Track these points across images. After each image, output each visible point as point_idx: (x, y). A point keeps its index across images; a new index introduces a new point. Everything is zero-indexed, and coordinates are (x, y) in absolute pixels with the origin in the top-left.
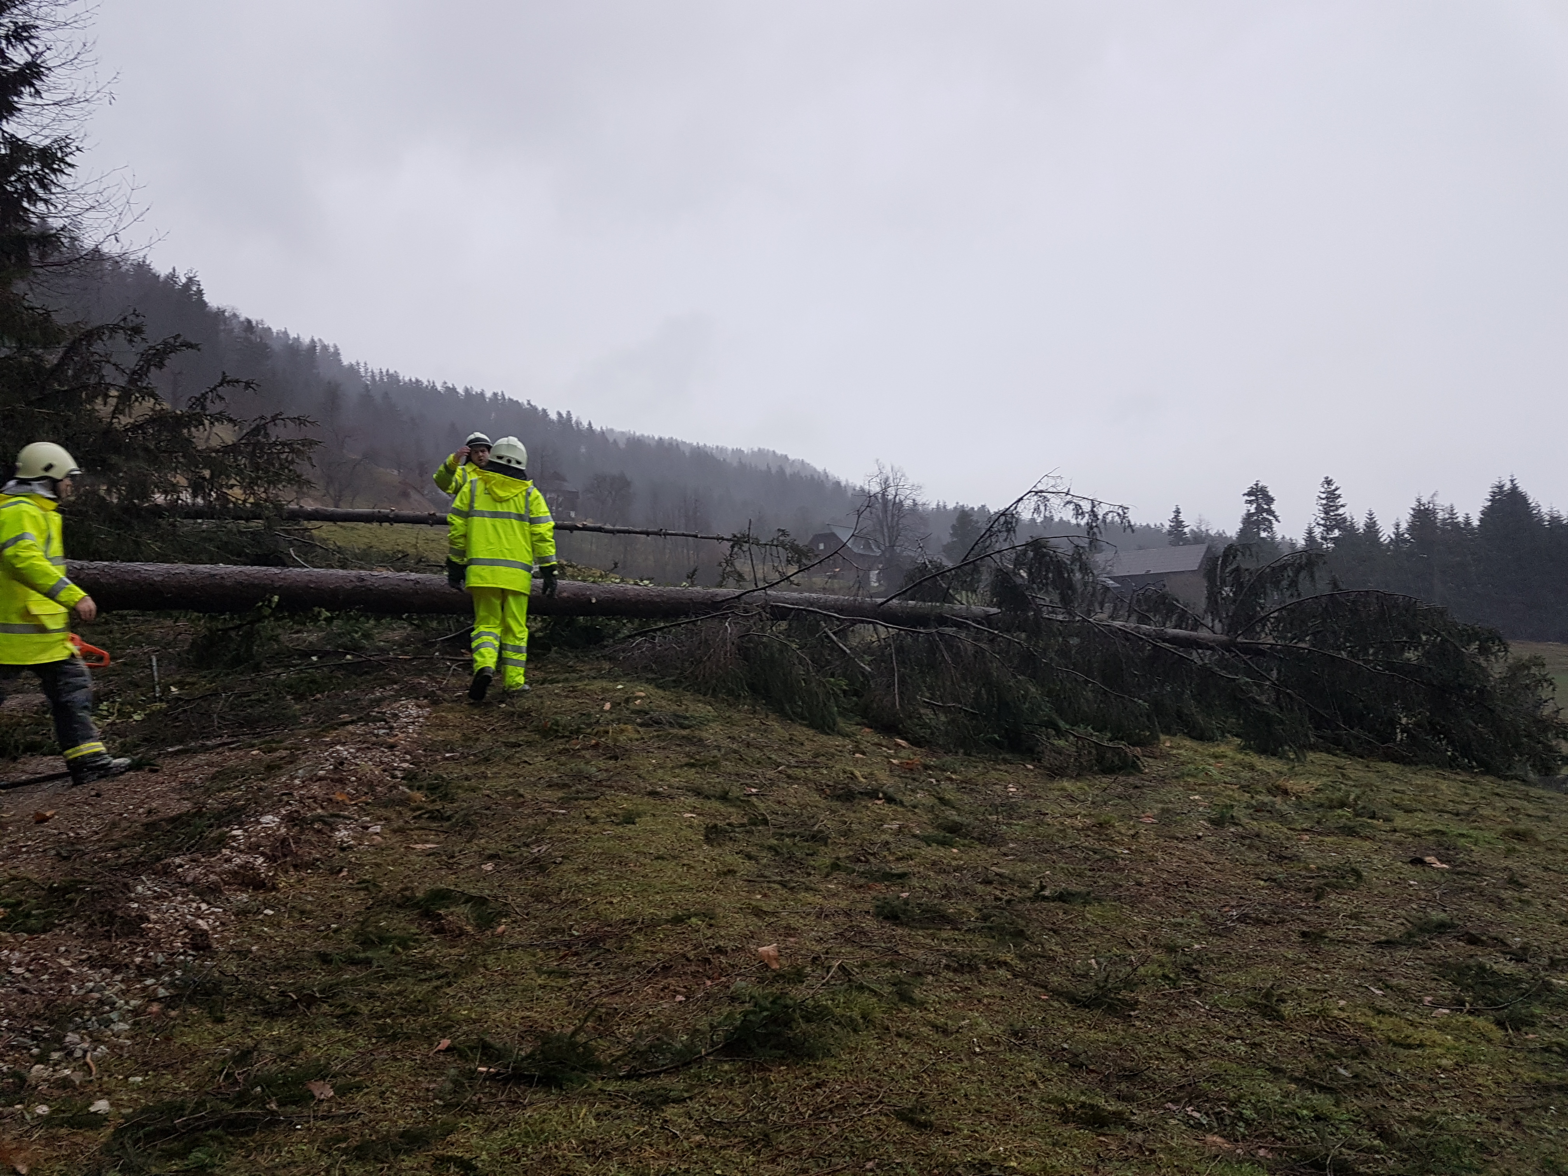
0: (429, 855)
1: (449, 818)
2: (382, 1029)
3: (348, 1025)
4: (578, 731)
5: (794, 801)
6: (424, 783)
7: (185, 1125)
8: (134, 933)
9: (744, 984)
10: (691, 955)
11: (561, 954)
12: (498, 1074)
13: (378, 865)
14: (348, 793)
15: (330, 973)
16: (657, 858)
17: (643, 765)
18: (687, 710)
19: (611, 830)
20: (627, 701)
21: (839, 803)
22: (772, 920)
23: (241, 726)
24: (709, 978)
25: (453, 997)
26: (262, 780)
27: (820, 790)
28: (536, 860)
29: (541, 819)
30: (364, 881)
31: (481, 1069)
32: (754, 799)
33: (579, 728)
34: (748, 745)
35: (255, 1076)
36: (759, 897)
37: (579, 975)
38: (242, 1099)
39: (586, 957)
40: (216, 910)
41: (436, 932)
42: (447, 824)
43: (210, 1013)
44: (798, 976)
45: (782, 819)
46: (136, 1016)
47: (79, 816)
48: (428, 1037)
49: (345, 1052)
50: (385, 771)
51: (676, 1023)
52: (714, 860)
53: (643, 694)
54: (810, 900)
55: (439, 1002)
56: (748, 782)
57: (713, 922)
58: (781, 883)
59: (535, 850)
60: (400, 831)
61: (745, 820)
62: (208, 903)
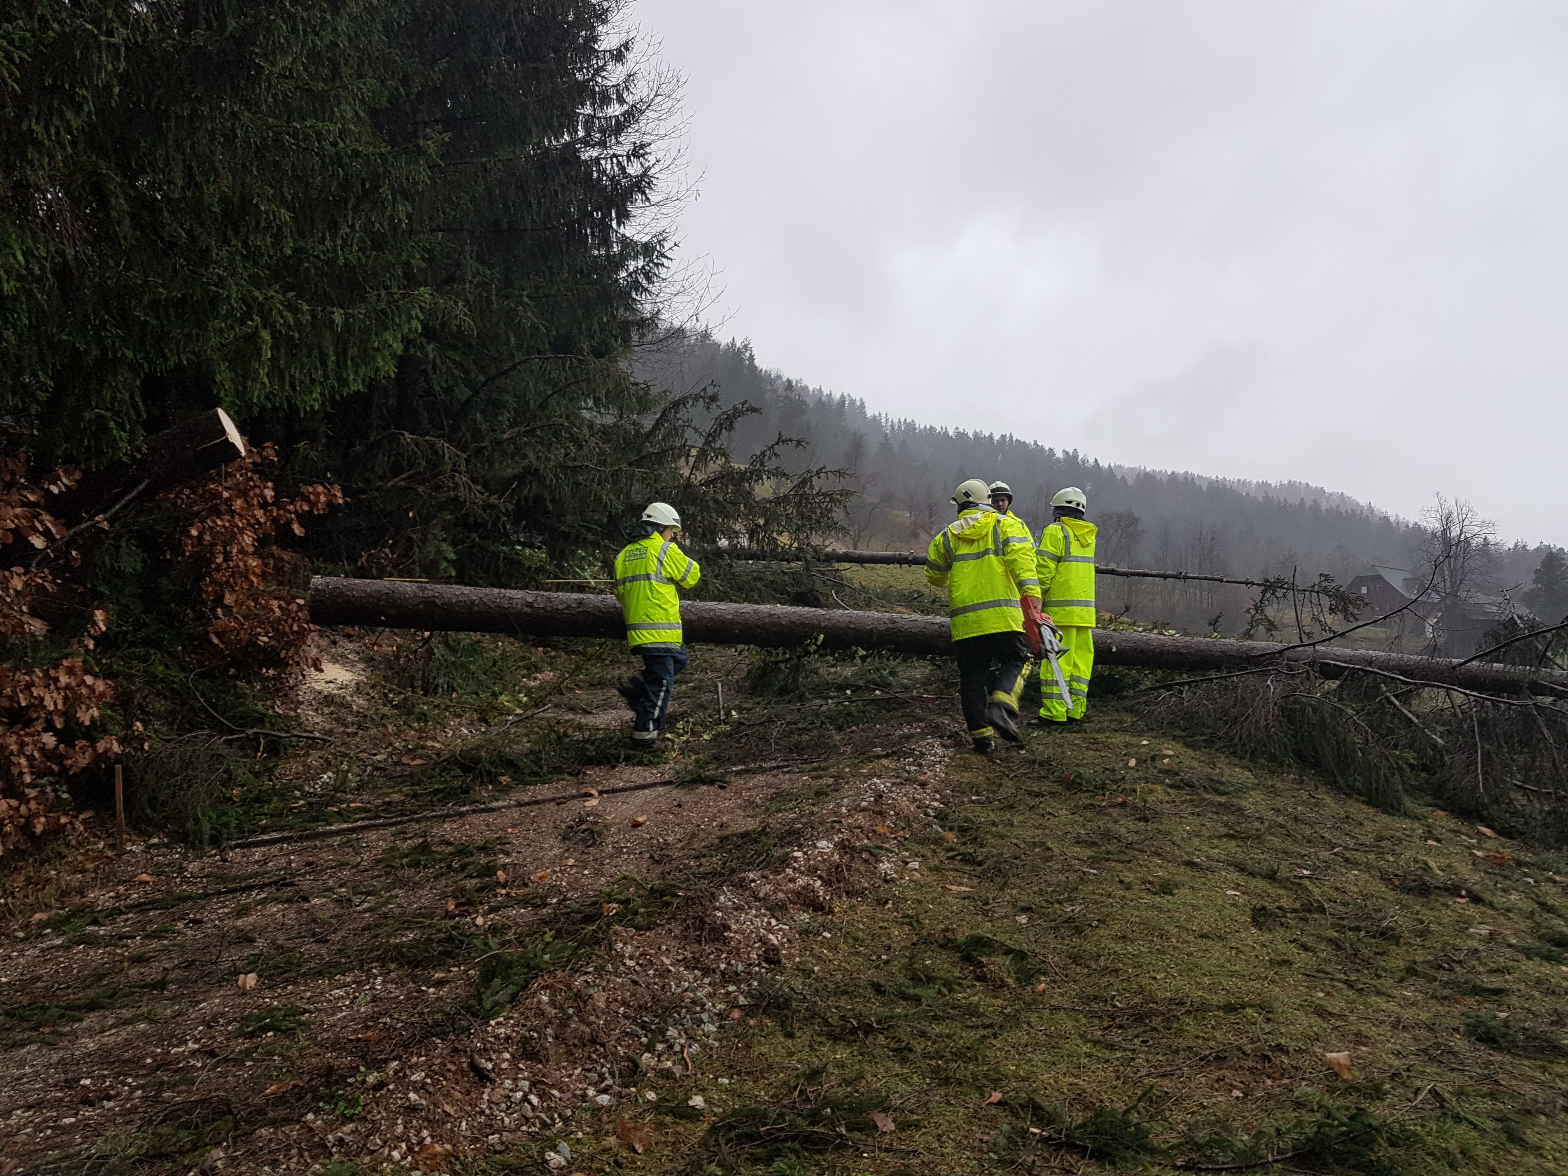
0: (964, 898)
1: (980, 864)
2: (936, 1070)
3: (903, 1061)
4: (1103, 787)
5: (1356, 889)
6: (955, 824)
7: (769, 1133)
8: (718, 940)
9: (1309, 1089)
10: (1248, 1048)
11: (1105, 1024)
12: (1049, 1138)
13: (920, 902)
14: (888, 826)
15: (884, 1004)
16: (1202, 936)
17: (1177, 831)
18: (1222, 774)
19: (1147, 899)
20: (1153, 759)
21: (1411, 897)
22: (1338, 1023)
23: (791, 751)
24: (1269, 1078)
25: (1000, 1049)
26: (813, 805)
27: (1386, 879)
28: (1070, 920)
29: (1073, 877)
30: (908, 916)
31: (1032, 1130)
32: (1306, 882)
33: (1104, 783)
34: (1296, 819)
35: (824, 1097)
36: (1321, 995)
37: (1125, 1050)
38: (815, 1118)
39: (1130, 1031)
40: (784, 927)
41: (978, 979)
42: (979, 869)
43: (782, 1025)
44: (1376, 1093)
45: (1341, 908)
46: (722, 1019)
47: (666, 824)
48: (980, 1087)
49: (903, 1087)
50: (919, 807)
51: (1234, 1120)
52: (1265, 946)
53: (1171, 753)
54: (1384, 1006)
55: (988, 1053)
56: (1298, 862)
57: (1270, 1016)
58: (1346, 982)
59: (1069, 910)
60: (937, 869)
61: (1297, 905)
62: (777, 920)
